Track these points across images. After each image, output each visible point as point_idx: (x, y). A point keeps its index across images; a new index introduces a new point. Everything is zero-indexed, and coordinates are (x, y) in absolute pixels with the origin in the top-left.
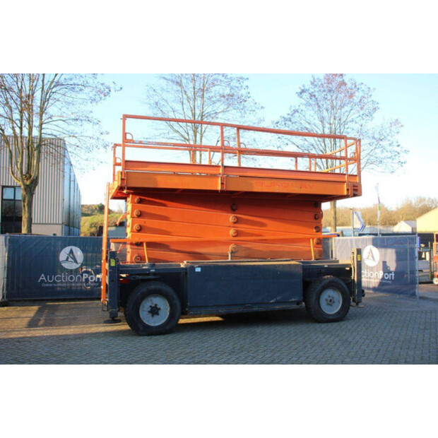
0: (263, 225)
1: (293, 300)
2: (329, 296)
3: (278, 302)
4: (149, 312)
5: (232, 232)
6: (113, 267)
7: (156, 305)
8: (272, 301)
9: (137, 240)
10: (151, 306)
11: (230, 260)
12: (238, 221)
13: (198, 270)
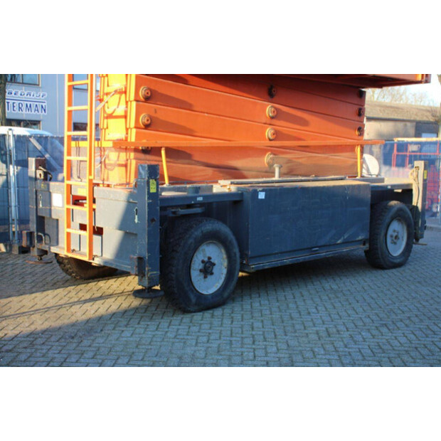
0: (304, 123)
1: (360, 238)
2: (394, 231)
3: (346, 243)
4: (201, 271)
5: (269, 132)
6: (153, 193)
7: (209, 258)
8: (339, 242)
9: (145, 143)
10: (203, 262)
11: (276, 178)
12: (277, 115)
13: (262, 196)
